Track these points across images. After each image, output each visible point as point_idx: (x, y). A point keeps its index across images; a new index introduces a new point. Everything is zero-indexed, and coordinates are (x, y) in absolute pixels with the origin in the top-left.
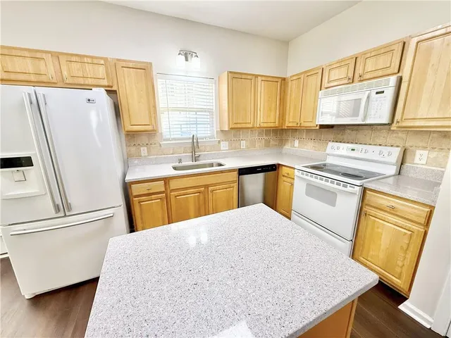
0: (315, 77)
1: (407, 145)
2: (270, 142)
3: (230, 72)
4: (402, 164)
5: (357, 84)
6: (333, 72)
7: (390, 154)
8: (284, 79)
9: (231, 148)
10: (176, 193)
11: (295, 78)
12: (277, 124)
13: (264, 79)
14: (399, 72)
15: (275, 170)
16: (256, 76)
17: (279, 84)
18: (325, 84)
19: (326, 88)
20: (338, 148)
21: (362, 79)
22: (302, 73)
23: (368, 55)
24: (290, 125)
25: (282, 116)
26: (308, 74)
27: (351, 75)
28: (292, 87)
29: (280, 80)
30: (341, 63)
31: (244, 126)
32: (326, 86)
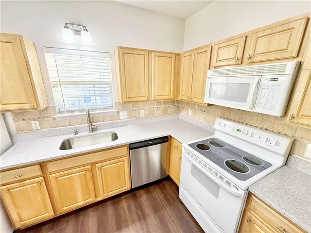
0: (204, 54)
1: (297, 135)
2: (168, 109)
3: (121, 48)
4: (290, 154)
5: (246, 67)
6: (221, 51)
7: (277, 143)
8: (178, 55)
9: (130, 116)
10: (56, 175)
11: (187, 54)
12: (172, 96)
13: (157, 54)
14: (298, 56)
15: (167, 141)
16: (149, 52)
17: (173, 59)
18: (214, 63)
19: (215, 67)
20: (225, 126)
21: (252, 61)
22: (193, 50)
23: (261, 34)
24: (183, 98)
25: (177, 89)
26: (199, 51)
27: (239, 56)
28: (185, 64)
29: (174, 56)
30: (230, 42)
31: (138, 99)
32: (214, 65)
